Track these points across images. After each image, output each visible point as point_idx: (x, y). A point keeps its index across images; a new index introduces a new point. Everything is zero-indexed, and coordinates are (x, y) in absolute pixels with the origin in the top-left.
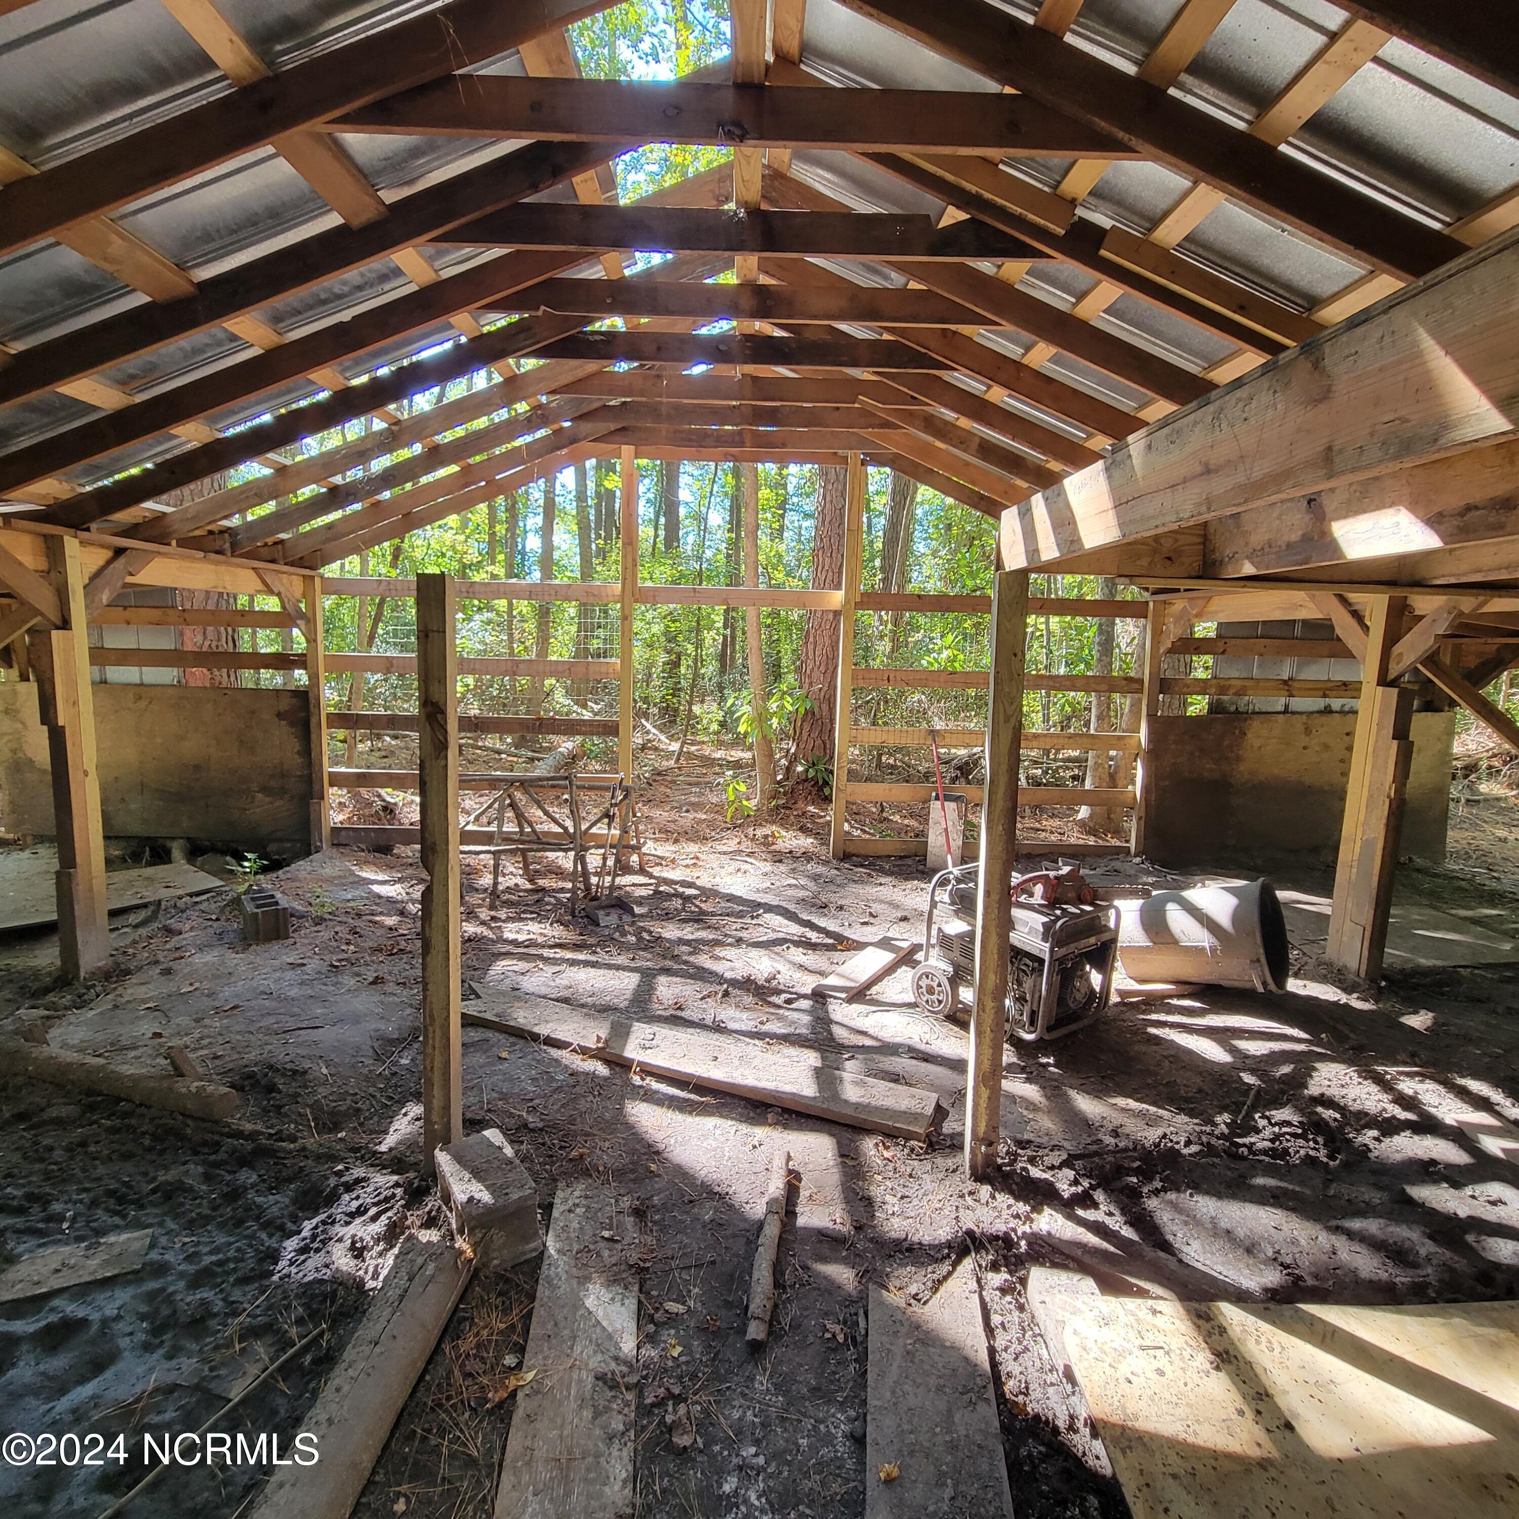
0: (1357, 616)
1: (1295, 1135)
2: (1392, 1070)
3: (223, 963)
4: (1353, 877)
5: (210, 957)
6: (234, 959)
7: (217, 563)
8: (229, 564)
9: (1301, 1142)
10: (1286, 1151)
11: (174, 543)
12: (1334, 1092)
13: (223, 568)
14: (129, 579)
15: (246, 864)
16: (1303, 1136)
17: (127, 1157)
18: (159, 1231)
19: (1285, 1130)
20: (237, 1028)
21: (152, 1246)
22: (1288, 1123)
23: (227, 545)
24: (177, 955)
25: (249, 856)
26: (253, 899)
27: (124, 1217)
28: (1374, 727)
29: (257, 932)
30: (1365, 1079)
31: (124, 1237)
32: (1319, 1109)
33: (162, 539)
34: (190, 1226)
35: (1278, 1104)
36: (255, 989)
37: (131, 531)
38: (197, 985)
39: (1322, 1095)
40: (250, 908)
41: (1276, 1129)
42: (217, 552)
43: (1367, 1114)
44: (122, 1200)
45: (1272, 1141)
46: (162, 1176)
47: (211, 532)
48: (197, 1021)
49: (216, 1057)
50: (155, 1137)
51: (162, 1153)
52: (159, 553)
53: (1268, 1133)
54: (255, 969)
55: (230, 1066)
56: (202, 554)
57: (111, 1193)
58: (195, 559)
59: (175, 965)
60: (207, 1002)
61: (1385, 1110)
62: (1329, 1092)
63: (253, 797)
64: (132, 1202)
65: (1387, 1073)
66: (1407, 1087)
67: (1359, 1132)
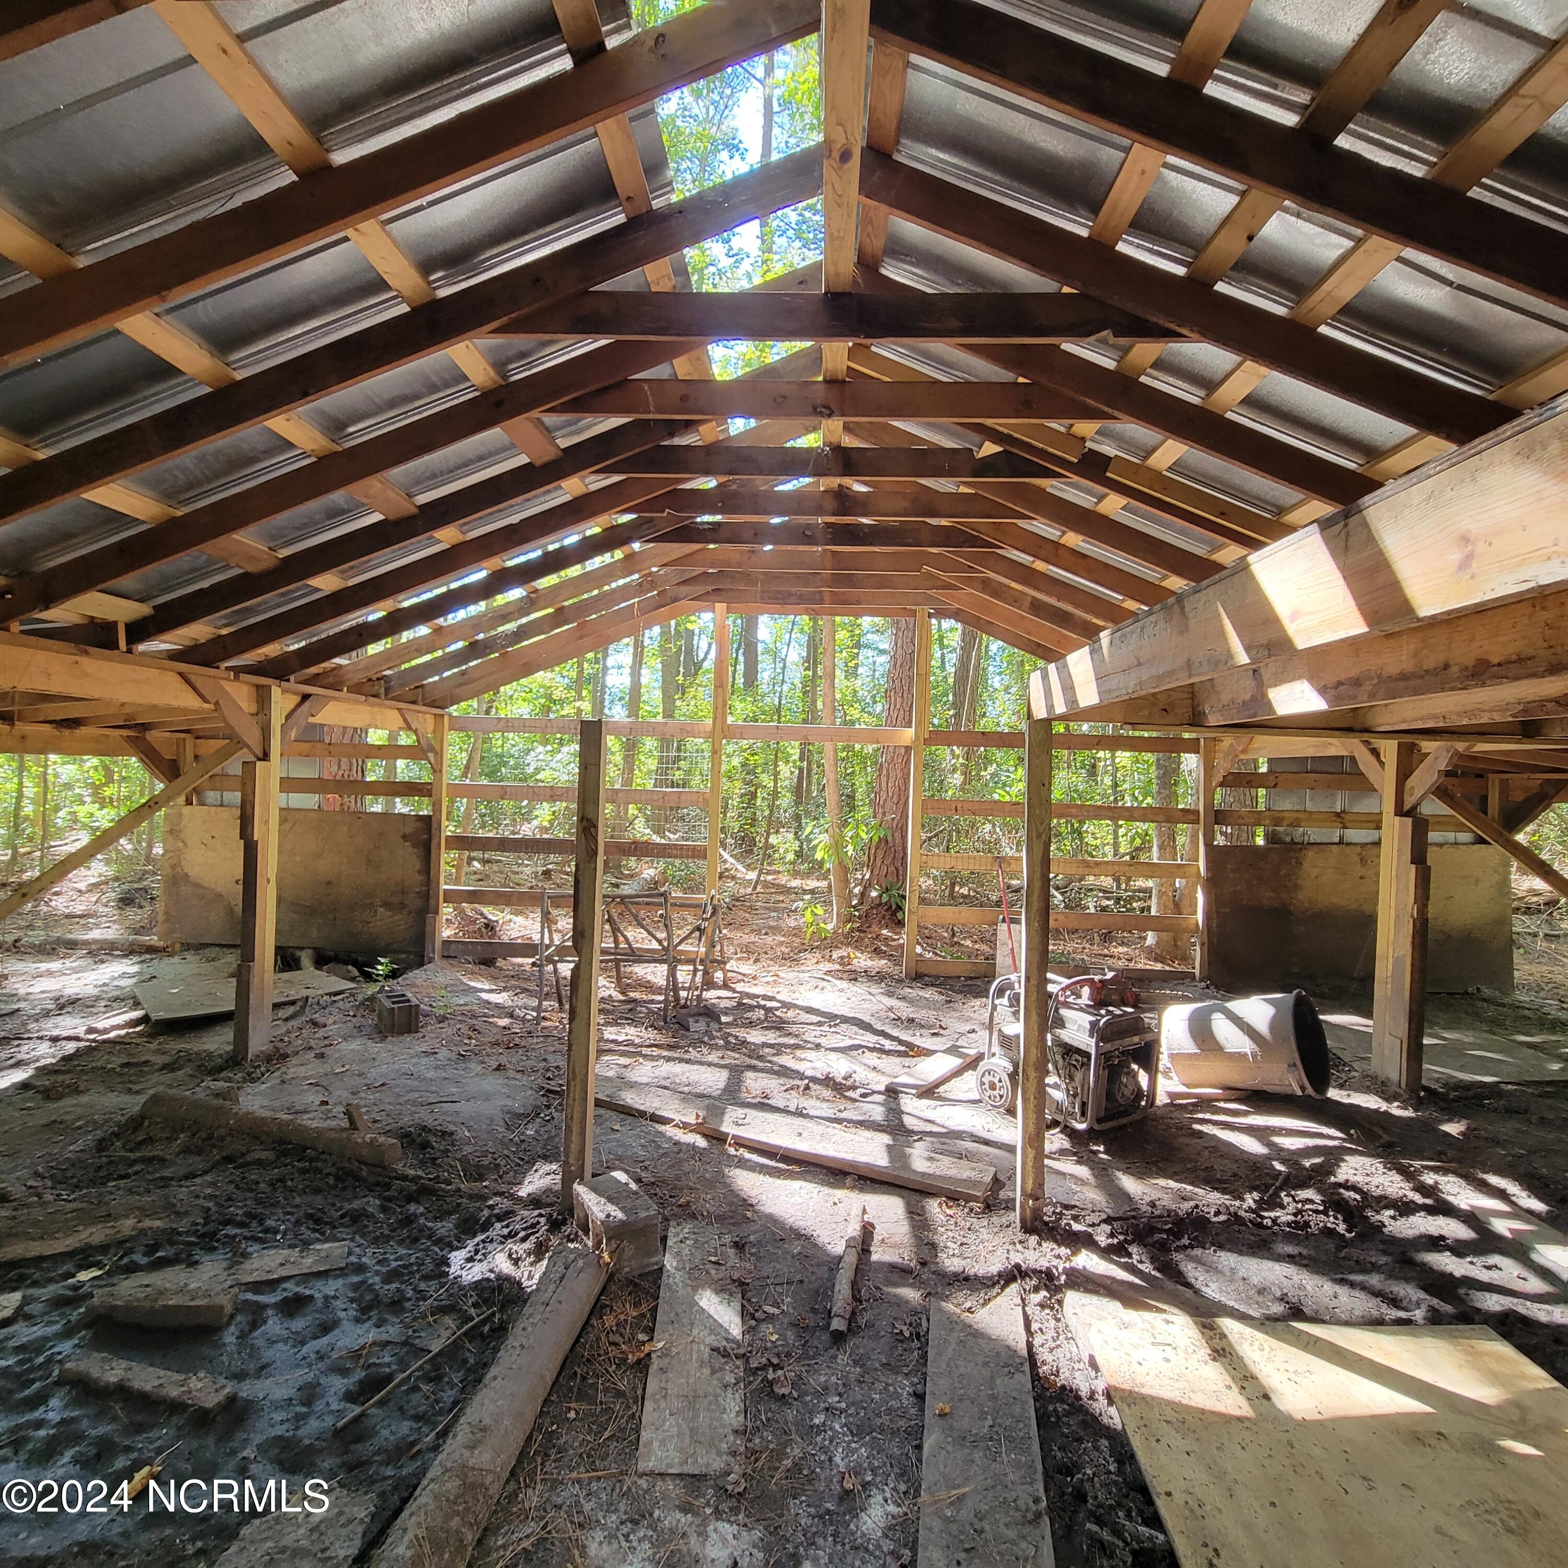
1: (1317, 1212)
2: (1417, 1164)
3: (367, 1050)
4: (1389, 993)
5: (355, 1046)
6: (375, 1047)
9: (1322, 1217)
10: (1307, 1224)
12: (1359, 1179)
16: (1325, 1213)
17: (318, 1191)
18: (352, 1244)
19: (1307, 1207)
21: (350, 1253)
22: (1311, 1201)
24: (327, 1042)
27: (324, 1234)
28: (1395, 853)
30: (1390, 1170)
32: (1342, 1191)
34: (376, 1242)
35: (1303, 1186)
36: (398, 1070)
38: (347, 1067)
39: (1347, 1181)
41: (1300, 1206)
43: (1387, 1197)
44: (318, 1221)
45: (1295, 1215)
46: (348, 1206)
51: (344, 1189)
53: (1291, 1208)
54: (394, 1055)
59: (326, 1051)
60: (359, 1080)
61: (1404, 1195)
62: (1353, 1179)
63: (375, 911)
64: (327, 1223)
65: (1411, 1166)
66: (1429, 1178)
67: (1378, 1212)
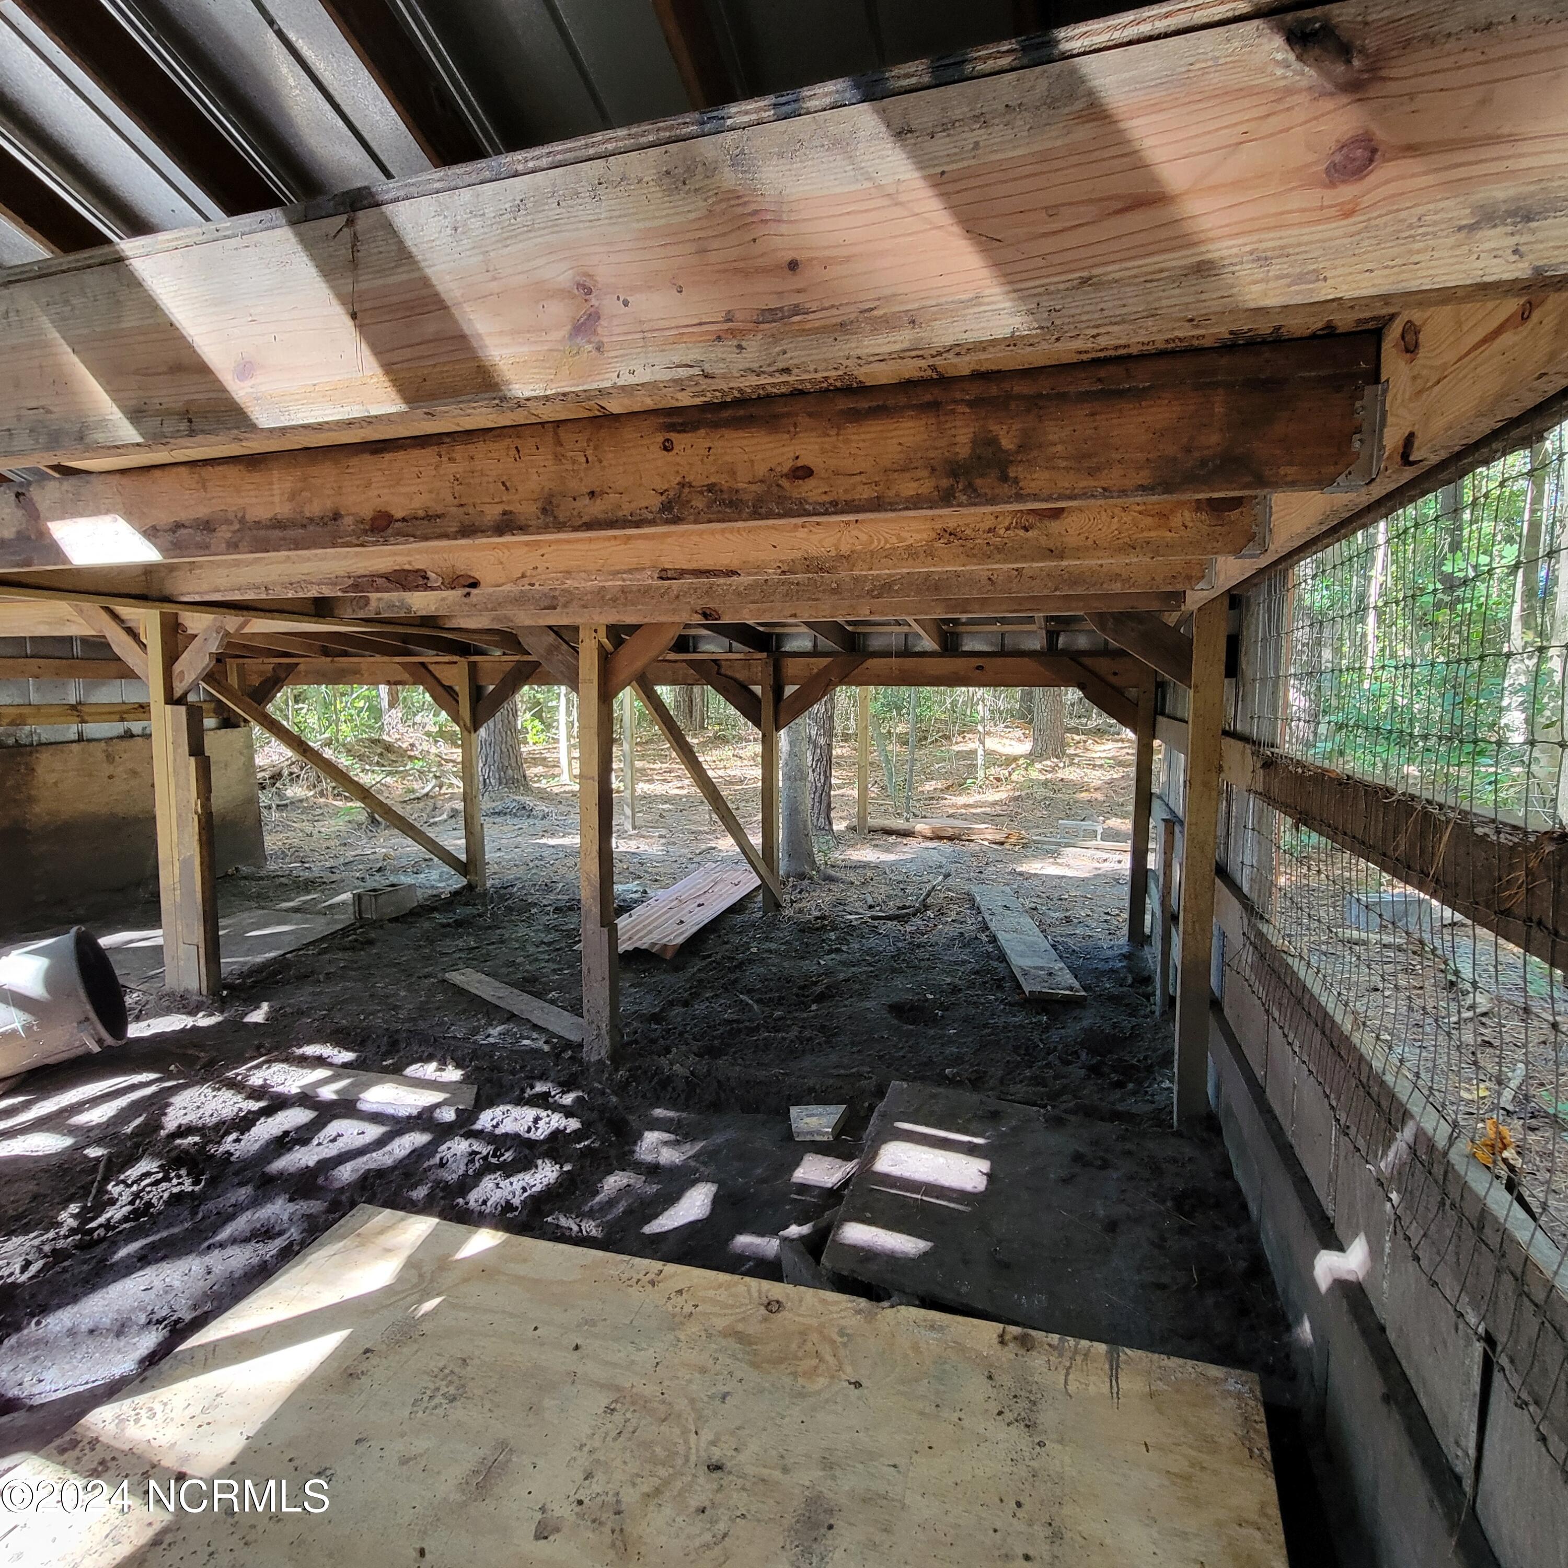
0: (132, 632)
1: (156, 1183)
2: (242, 1070)
4: (178, 899)
9: (164, 1185)
10: (149, 1204)
12: (192, 1118)
16: (166, 1179)
19: (143, 1183)
22: (147, 1174)
28: (170, 746)
30: (219, 1089)
32: (178, 1141)
35: (131, 1160)
39: (180, 1126)
41: (135, 1188)
43: (224, 1123)
45: (132, 1203)
53: (126, 1198)
61: (240, 1109)
62: (184, 1121)
65: (238, 1075)
66: (256, 1079)
67: (219, 1143)
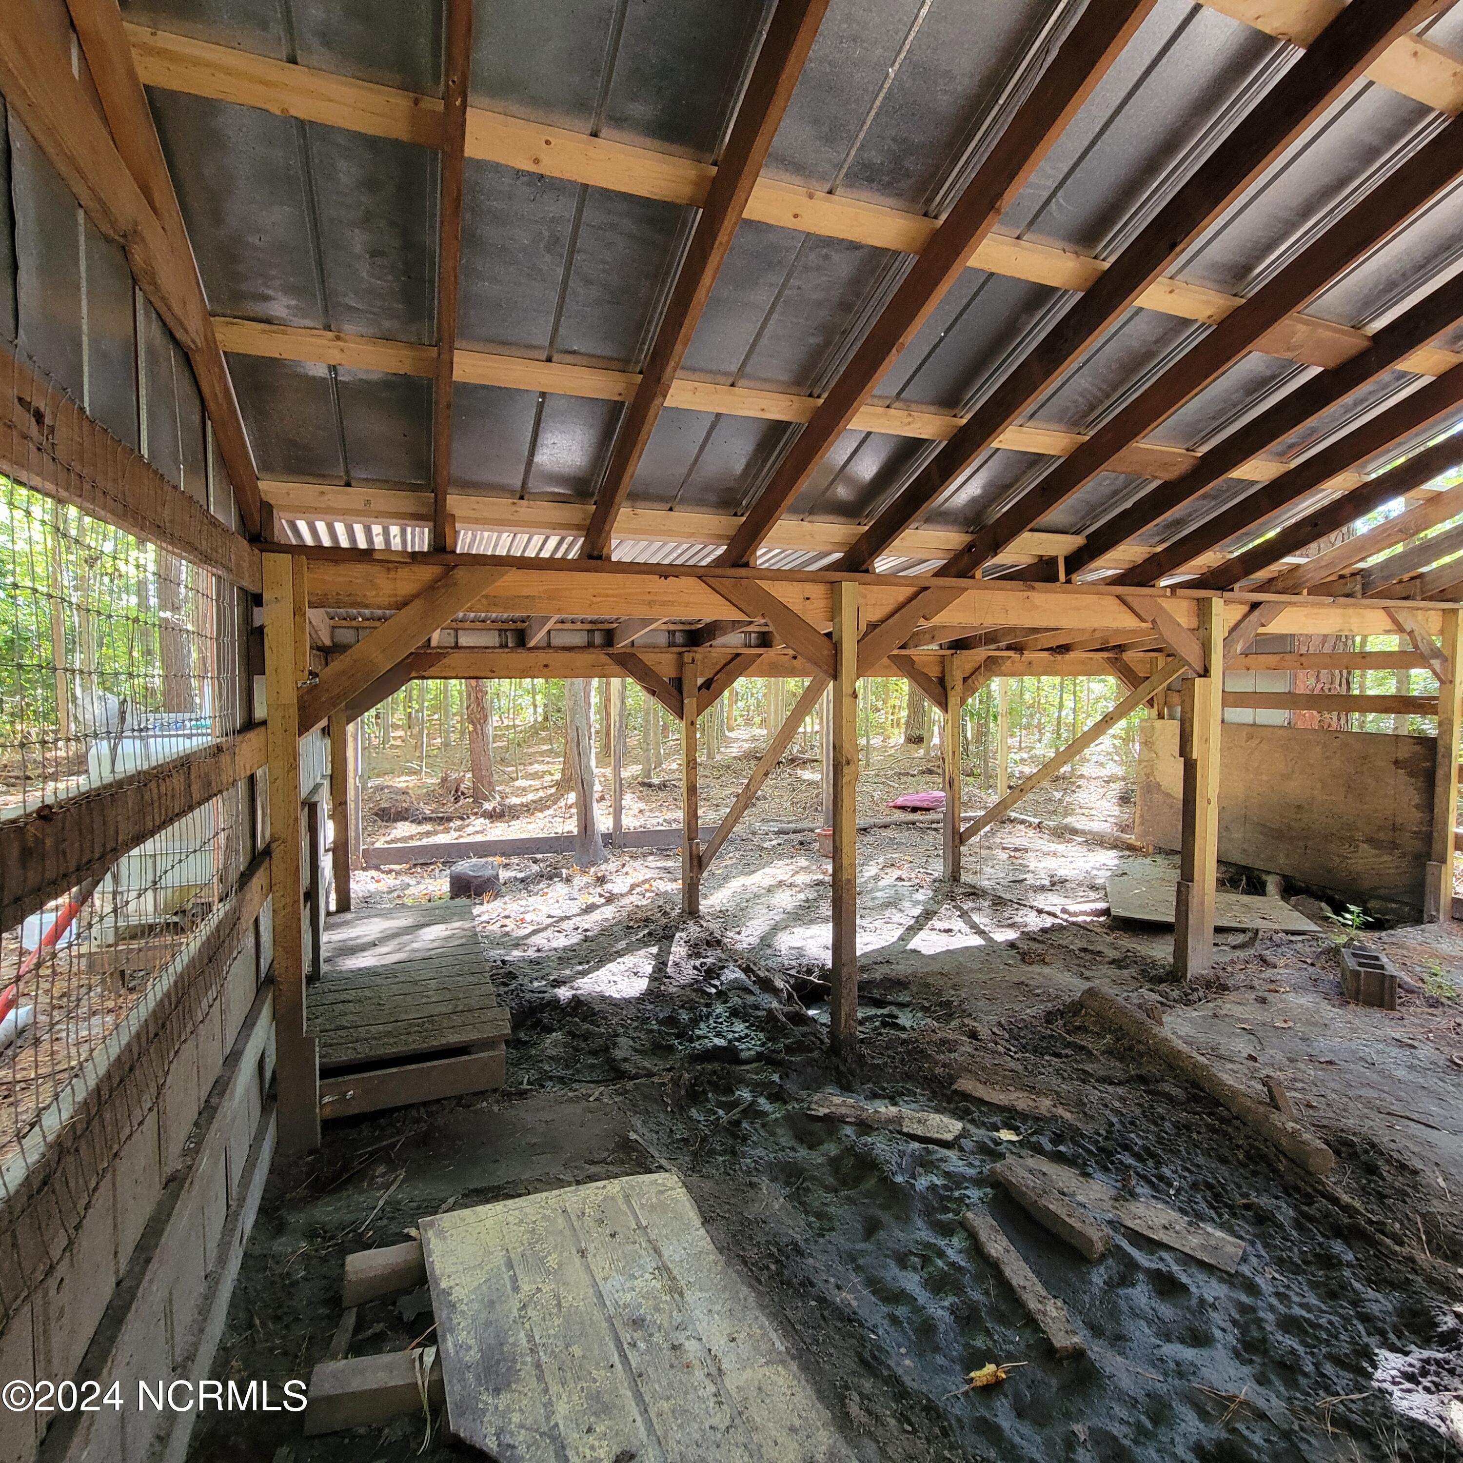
3: (1318, 1011)
5: (1305, 1001)
6: (1330, 1012)
7: (1346, 606)
8: (1355, 606)
11: (1305, 591)
13: (1351, 611)
14: (1261, 630)
15: (1348, 916)
17: (1223, 1161)
18: (1250, 1249)
20: (1332, 1085)
21: (1244, 1259)
23: (1359, 587)
24: (1272, 987)
25: (1352, 908)
26: (1354, 955)
27: (1220, 1216)
29: (1358, 992)
31: (1219, 1234)
33: (1294, 590)
34: (1280, 1262)
36: (1353, 1052)
37: (1266, 586)
38: (1291, 1024)
40: (1351, 963)
42: (1347, 596)
44: (1217, 1197)
46: (1253, 1198)
47: (1342, 577)
48: (1291, 1060)
49: (1309, 1106)
50: (1247, 1154)
51: (1255, 1173)
52: (1290, 603)
54: (1354, 1030)
55: (1325, 1122)
56: (1331, 599)
57: (1210, 1187)
58: (1322, 605)
59: (1270, 997)
60: (1302, 1046)
63: (1357, 847)
64: (1226, 1205)
